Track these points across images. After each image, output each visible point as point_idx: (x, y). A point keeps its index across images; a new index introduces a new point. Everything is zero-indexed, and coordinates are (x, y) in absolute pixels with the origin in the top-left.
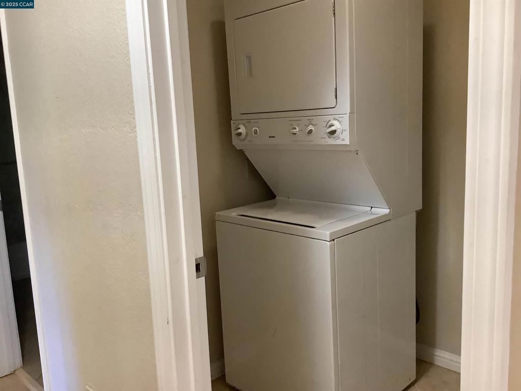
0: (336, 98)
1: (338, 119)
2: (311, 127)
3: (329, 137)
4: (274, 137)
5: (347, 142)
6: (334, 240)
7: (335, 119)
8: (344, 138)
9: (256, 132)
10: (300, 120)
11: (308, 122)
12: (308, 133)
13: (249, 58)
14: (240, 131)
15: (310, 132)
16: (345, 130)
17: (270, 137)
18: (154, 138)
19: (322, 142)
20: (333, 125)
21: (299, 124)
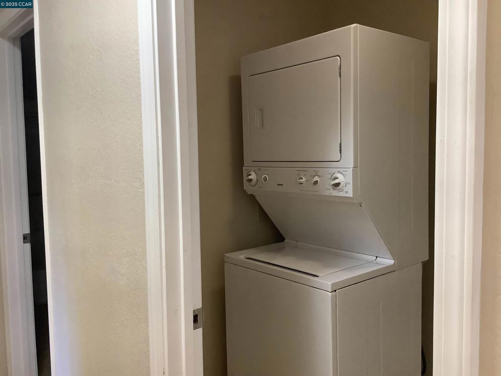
0: (341, 153)
1: (343, 172)
2: (316, 178)
3: (334, 189)
4: (283, 185)
5: (350, 195)
6: (335, 291)
7: (339, 172)
8: (348, 191)
9: (265, 179)
10: (307, 171)
11: (314, 174)
12: (313, 184)
13: (262, 110)
14: (250, 177)
15: (316, 182)
16: (349, 184)
17: (278, 185)
18: (159, 195)
19: (327, 193)
20: (337, 178)
21: (305, 175)
